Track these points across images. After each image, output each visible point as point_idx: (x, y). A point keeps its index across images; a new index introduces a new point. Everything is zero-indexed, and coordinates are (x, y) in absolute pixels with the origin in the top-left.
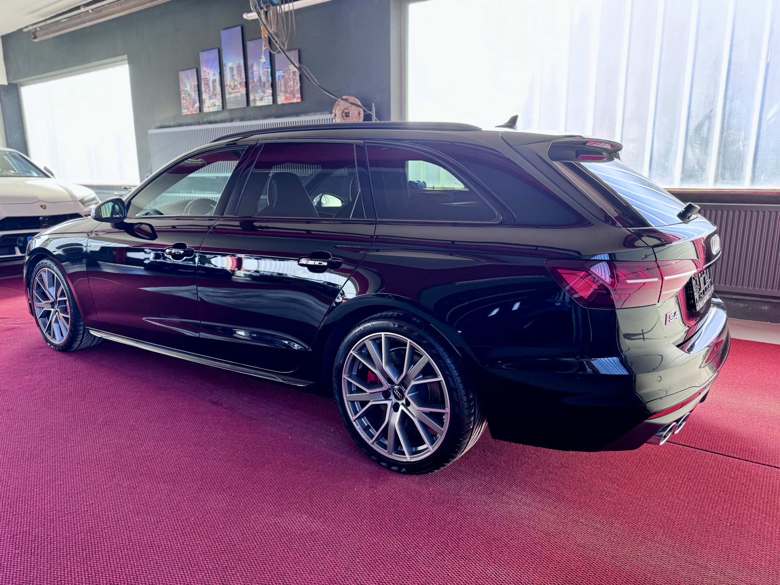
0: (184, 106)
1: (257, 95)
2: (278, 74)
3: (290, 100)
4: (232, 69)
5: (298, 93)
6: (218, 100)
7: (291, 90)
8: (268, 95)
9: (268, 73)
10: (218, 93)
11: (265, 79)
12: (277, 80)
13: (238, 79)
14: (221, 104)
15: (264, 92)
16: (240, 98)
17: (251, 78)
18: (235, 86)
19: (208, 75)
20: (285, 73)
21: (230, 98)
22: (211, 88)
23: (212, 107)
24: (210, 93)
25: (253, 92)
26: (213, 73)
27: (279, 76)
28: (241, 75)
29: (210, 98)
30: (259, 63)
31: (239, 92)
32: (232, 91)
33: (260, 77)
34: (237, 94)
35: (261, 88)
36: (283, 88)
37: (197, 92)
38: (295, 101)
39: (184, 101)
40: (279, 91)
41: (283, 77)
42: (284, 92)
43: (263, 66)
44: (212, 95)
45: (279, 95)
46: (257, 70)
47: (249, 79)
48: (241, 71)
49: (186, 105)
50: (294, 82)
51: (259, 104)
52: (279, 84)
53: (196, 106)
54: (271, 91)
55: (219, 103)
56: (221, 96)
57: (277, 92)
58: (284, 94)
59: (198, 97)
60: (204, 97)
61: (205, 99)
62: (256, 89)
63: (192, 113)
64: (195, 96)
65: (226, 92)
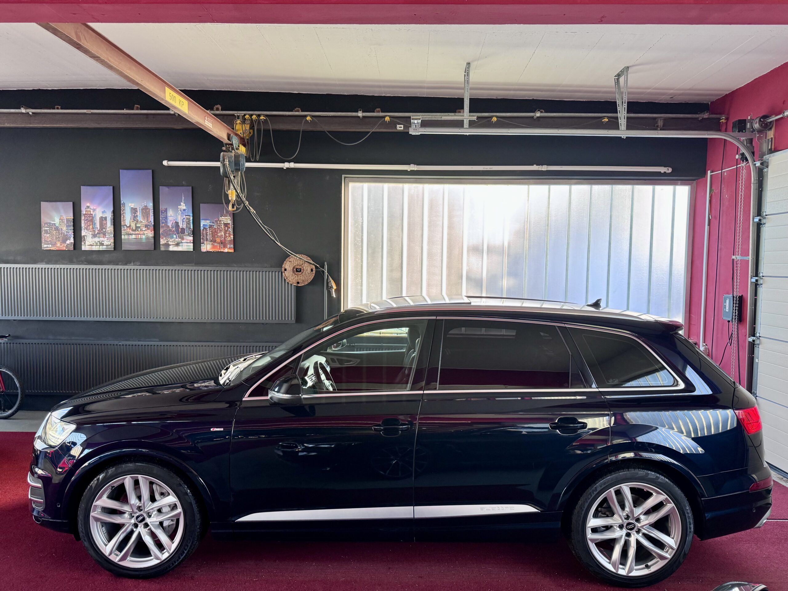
0: (45, 240)
1: (171, 240)
2: (203, 223)
3: (220, 249)
4: (134, 210)
5: (230, 243)
6: (108, 239)
7: (221, 240)
8: (188, 241)
9: (190, 220)
10: (109, 232)
11: (185, 225)
12: (202, 228)
13: (145, 222)
15: (183, 239)
16: (144, 241)
17: (163, 223)
18: (137, 228)
19: (93, 212)
20: (213, 223)
21: (129, 239)
22: (98, 225)
24: (94, 231)
25: (165, 237)
26: (103, 211)
27: (204, 225)
28: (148, 217)
29: (94, 236)
30: (176, 209)
31: (144, 234)
32: (132, 232)
33: (177, 223)
34: (139, 235)
35: (178, 233)
36: (210, 237)
37: (72, 228)
38: (226, 250)
39: (48, 235)
40: (203, 239)
41: (211, 227)
42: (211, 241)
43: (182, 213)
44: (98, 233)
45: (203, 244)
46: (172, 215)
47: (161, 223)
48: (150, 213)
49: (50, 239)
50: (225, 233)
51: (172, 248)
52: (205, 232)
53: (68, 242)
54: (191, 238)
55: (110, 243)
56: (113, 235)
57: (202, 241)
58: (211, 243)
59: (73, 233)
60: (83, 233)
61: (86, 236)
62: (170, 234)
63: (61, 249)
64: (68, 232)
65: (123, 232)
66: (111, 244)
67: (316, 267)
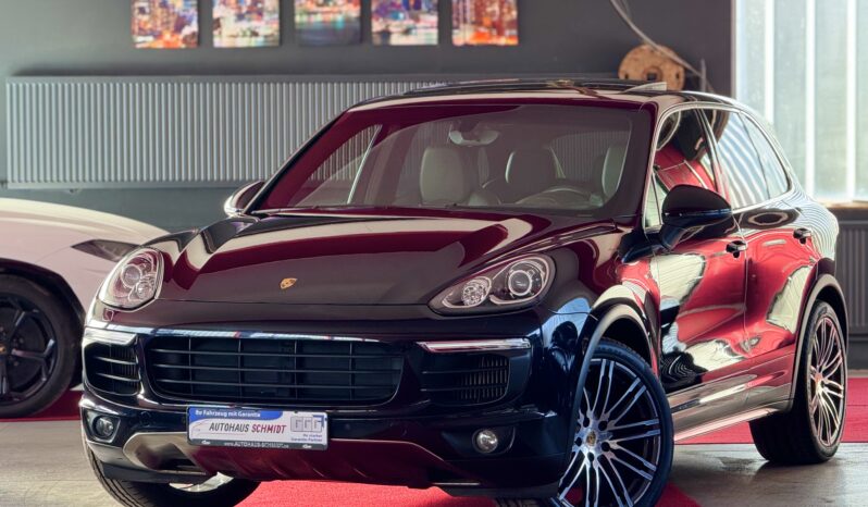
0: (140, 29)
1: (394, 24)
3: (490, 39)
5: (511, 27)
6: (267, 23)
7: (493, 21)
8: (429, 25)
10: (270, 9)
14: (277, 34)
15: (417, 20)
21: (309, 23)
23: (244, 35)
24: (240, 8)
25: (383, 16)
29: (240, 17)
31: (340, 12)
32: (314, 8)
34: (332, 15)
35: (408, 8)
36: (470, 15)
38: (503, 41)
39: (145, 18)
40: (458, 20)
42: (473, 23)
44: (248, 12)
45: (457, 28)
49: (149, 26)
50: (501, 7)
51: (397, 40)
53: (187, 31)
54: (433, 19)
55: (269, 32)
56: (276, 16)
57: (455, 23)
58: (473, 27)
59: (196, 13)
60: (218, 12)
61: (223, 18)
62: (393, 12)
63: (172, 46)
64: (187, 11)
65: (298, 9)
66: (272, 35)
67: (686, 70)
